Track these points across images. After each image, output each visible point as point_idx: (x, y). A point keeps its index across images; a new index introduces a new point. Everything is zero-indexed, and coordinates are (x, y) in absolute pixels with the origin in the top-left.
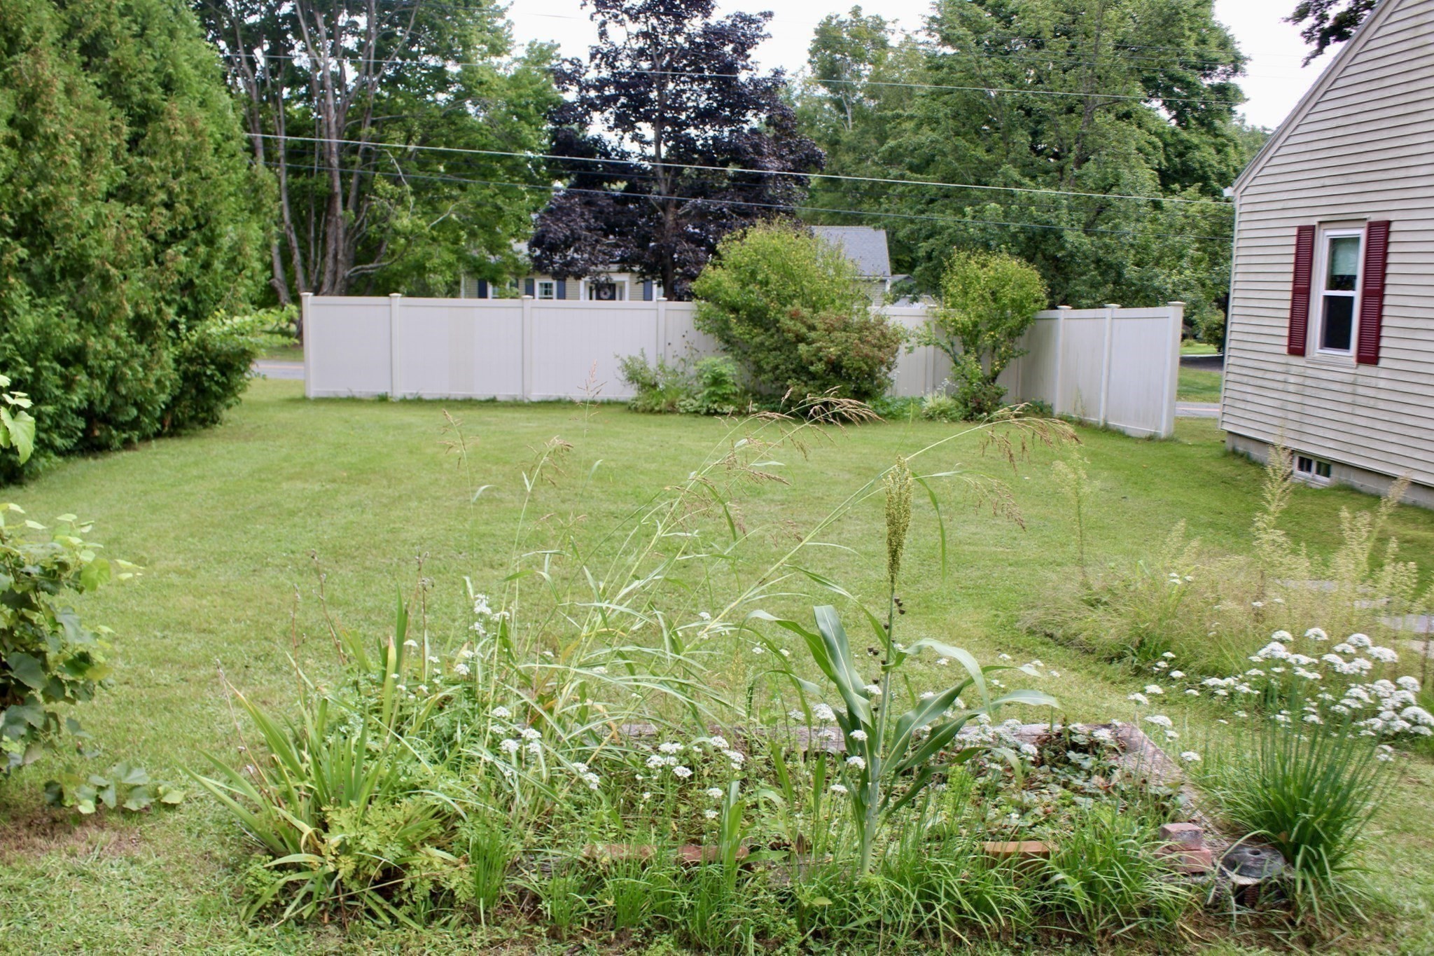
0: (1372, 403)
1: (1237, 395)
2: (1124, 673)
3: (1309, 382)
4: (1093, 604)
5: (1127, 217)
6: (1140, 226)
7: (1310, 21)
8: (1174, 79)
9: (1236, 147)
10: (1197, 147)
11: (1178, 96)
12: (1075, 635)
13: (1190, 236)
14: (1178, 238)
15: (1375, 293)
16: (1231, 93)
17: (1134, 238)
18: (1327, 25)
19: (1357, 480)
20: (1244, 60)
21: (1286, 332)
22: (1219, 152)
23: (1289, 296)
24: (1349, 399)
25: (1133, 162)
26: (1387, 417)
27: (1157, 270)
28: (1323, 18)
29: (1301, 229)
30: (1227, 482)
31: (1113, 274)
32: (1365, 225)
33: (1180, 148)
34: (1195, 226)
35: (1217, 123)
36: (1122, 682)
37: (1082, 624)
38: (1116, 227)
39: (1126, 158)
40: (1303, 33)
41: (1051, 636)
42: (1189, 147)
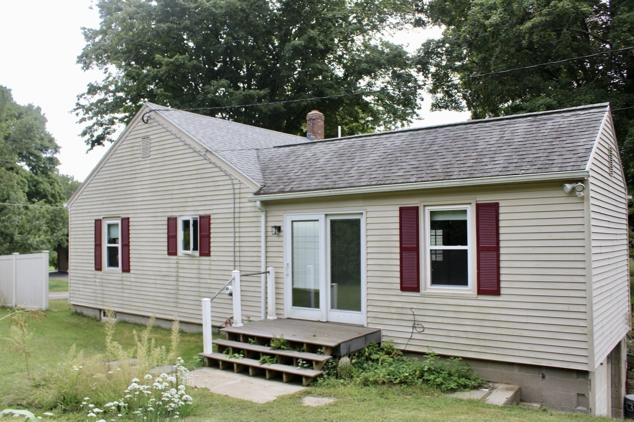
0: (129, 287)
1: (76, 289)
2: (58, 413)
3: (104, 281)
4: (37, 386)
5: (14, 213)
6: (20, 217)
7: (88, 137)
8: (31, 154)
9: (58, 183)
10: (42, 183)
11: (33, 161)
12: (33, 402)
13: (43, 221)
14: (38, 222)
15: (126, 245)
16: (55, 161)
17: (18, 222)
18: (94, 139)
19: (127, 318)
20: (59, 148)
21: (93, 262)
22: (51, 185)
23: (94, 247)
24: (121, 286)
25: (15, 189)
26: (136, 292)
27: (29, 236)
28: (92, 136)
29: (96, 221)
30: (76, 326)
31: (9, 239)
32: (120, 219)
33: (35, 183)
34: (44, 217)
35: (50, 173)
36: (59, 417)
37: (35, 396)
38: (9, 218)
39: (12, 187)
40: (85, 141)
41: (21, 405)
42: (38, 183)
